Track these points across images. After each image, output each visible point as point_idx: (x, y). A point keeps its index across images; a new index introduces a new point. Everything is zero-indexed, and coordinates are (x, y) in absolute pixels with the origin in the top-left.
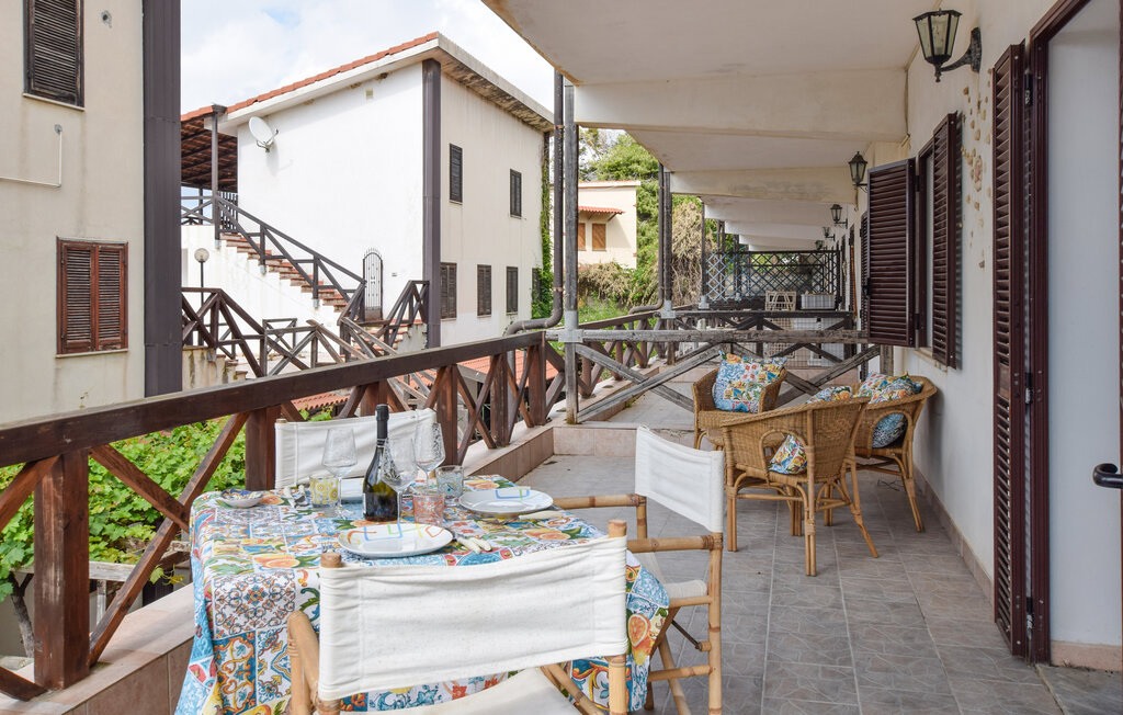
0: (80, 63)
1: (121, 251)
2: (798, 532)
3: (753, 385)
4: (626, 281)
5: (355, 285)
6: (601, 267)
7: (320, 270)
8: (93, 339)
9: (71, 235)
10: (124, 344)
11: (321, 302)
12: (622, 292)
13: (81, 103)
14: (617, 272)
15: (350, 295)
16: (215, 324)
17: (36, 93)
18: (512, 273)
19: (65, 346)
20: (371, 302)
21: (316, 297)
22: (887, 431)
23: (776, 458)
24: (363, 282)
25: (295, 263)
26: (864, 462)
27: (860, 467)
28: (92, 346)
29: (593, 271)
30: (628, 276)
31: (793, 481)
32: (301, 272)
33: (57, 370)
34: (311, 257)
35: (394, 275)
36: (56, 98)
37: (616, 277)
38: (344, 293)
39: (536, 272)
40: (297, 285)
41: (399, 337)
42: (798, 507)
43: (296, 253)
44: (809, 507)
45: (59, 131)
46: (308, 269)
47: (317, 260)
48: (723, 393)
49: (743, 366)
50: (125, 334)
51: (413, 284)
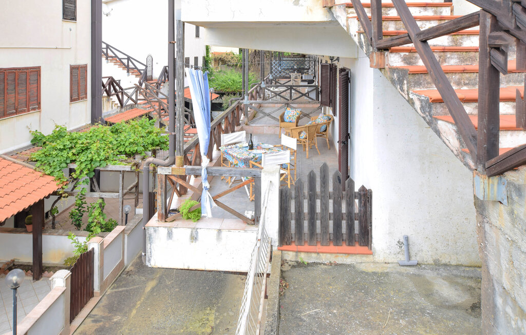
0: (75, 7)
1: (85, 67)
2: (305, 150)
3: (293, 116)
4: (236, 59)
5: (144, 68)
6: (227, 54)
7: (130, 62)
8: (79, 96)
9: (73, 63)
10: (86, 98)
11: (130, 74)
12: (235, 64)
13: (76, 20)
14: (233, 56)
15: (142, 72)
16: (110, 88)
17: (65, 19)
18: (196, 59)
19: (72, 100)
20: (149, 74)
21: (128, 72)
22: (323, 128)
23: (301, 136)
24: (146, 66)
25: (120, 59)
26: (319, 135)
27: (317, 136)
28: (78, 99)
29: (224, 56)
30: (237, 58)
31: (304, 140)
32: (122, 62)
33: (70, 107)
34: (126, 57)
35: (157, 63)
36: (70, 19)
37: (233, 58)
38: (139, 71)
39: (204, 57)
40: (121, 67)
41: (161, 87)
42: (305, 145)
43: (120, 56)
44: (307, 145)
45: (71, 30)
46: (125, 61)
47: (129, 58)
48: (286, 118)
49: (291, 111)
50: (86, 94)
51: (165, 67)
